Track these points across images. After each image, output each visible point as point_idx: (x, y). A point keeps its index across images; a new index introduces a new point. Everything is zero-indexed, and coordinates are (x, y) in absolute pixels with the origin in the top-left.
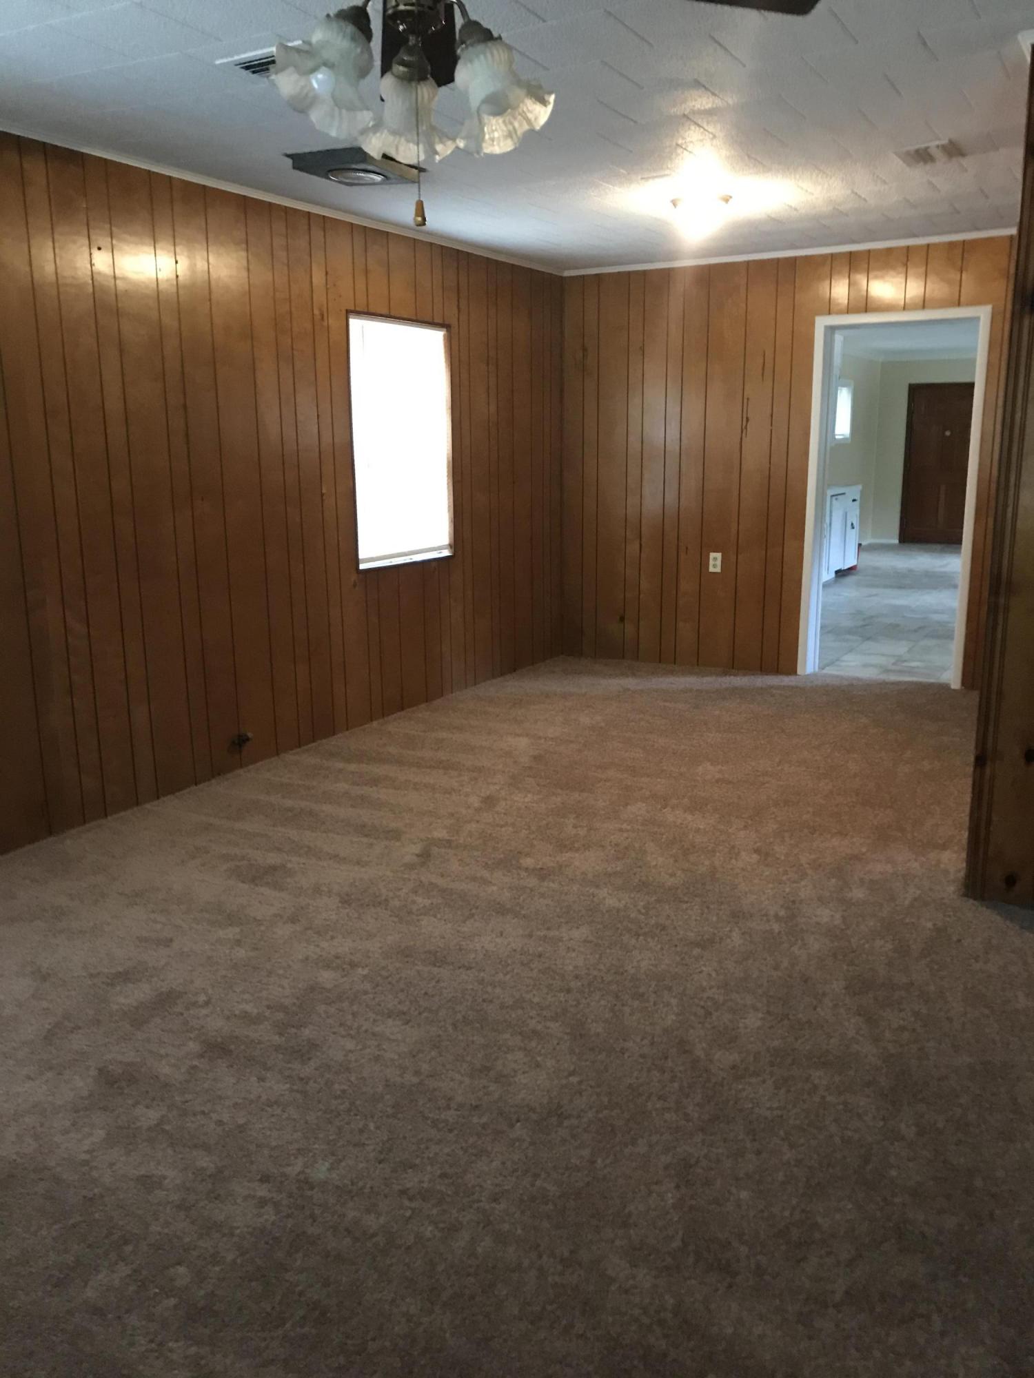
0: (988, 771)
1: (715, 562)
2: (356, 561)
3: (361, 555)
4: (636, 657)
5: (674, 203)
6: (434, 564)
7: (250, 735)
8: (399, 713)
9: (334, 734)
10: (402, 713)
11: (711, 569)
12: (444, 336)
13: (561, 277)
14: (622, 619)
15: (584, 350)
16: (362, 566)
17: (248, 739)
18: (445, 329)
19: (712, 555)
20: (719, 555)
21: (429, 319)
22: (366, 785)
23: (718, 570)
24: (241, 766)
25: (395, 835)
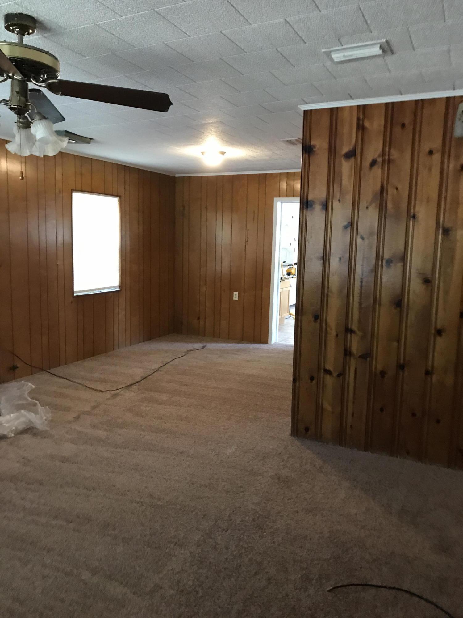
0: (297, 384)
1: (236, 296)
2: (73, 292)
3: (75, 290)
4: (204, 335)
5: (203, 153)
6: (112, 294)
7: (18, 366)
8: (92, 358)
9: (59, 366)
10: (94, 357)
11: (234, 299)
12: (118, 200)
13: (175, 177)
14: (199, 319)
15: (184, 207)
16: (75, 295)
17: (17, 367)
18: (118, 198)
19: (235, 293)
20: (237, 293)
21: (111, 193)
22: (64, 388)
23: (237, 299)
24: (14, 379)
25: (68, 409)
